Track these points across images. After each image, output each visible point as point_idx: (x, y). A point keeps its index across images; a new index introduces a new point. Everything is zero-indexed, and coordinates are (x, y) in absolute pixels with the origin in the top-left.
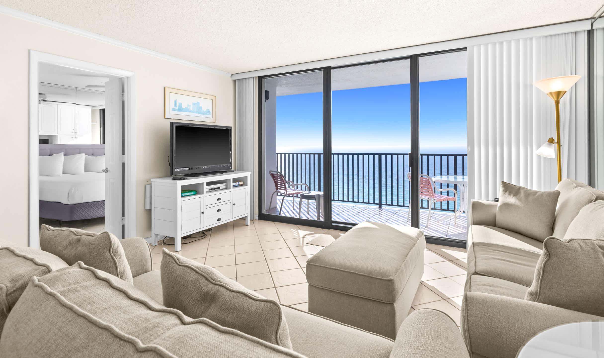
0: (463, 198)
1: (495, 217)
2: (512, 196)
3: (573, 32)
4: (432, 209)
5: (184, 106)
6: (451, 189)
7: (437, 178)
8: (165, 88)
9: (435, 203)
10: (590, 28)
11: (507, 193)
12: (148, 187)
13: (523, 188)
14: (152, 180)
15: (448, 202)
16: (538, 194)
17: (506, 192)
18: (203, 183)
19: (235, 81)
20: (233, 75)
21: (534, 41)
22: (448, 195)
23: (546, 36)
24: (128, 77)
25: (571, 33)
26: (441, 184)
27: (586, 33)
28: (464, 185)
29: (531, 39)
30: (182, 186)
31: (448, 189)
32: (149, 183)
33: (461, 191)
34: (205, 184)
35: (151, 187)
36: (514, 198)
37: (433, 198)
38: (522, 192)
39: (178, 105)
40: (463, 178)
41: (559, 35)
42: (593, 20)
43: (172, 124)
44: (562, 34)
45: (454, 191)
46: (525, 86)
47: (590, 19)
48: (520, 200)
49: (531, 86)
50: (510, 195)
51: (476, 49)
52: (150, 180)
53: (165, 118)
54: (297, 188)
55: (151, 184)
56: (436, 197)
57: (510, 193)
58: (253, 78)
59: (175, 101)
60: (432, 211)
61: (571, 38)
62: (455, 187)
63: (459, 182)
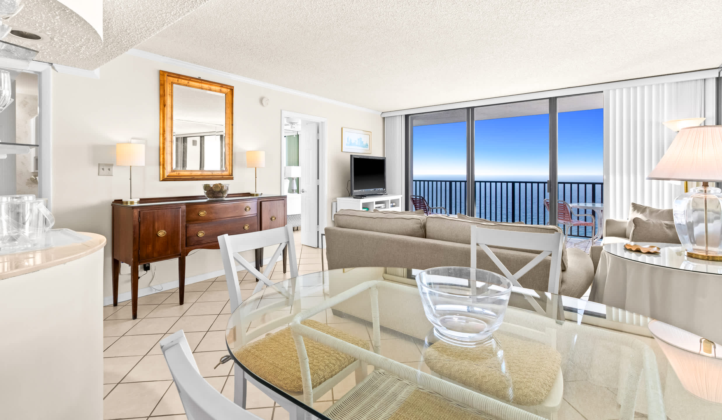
0: (601, 224)
1: (626, 231)
2: (639, 213)
3: (702, 79)
4: (568, 235)
5: (353, 142)
6: (589, 215)
7: (575, 205)
8: (342, 129)
9: (571, 227)
10: (718, 76)
11: (636, 211)
12: (334, 204)
13: (649, 208)
14: (338, 198)
15: (585, 227)
16: (660, 211)
17: (634, 211)
18: (373, 202)
19: (384, 118)
20: (383, 113)
21: (666, 86)
22: (585, 221)
23: (677, 82)
24: (322, 122)
25: (701, 79)
26: (578, 209)
27: (715, 80)
28: (602, 211)
29: (663, 84)
30: (363, 203)
31: (585, 215)
32: (335, 200)
33: (599, 217)
34: (375, 203)
35: (337, 204)
36: (641, 214)
37: (570, 222)
38: (648, 210)
39: (349, 141)
40: (602, 205)
41: (689, 81)
42: (720, 69)
43: (351, 156)
44: (691, 81)
45: (592, 217)
46: (658, 124)
47: (718, 68)
48: (646, 216)
49: (663, 126)
50: (638, 213)
51: (611, 92)
52: (336, 198)
53: (342, 151)
54: (432, 211)
55: (336, 202)
56: (572, 222)
57: (638, 211)
58: (402, 116)
59: (348, 138)
60: (568, 238)
61: (700, 84)
62: (594, 213)
63: (598, 208)
